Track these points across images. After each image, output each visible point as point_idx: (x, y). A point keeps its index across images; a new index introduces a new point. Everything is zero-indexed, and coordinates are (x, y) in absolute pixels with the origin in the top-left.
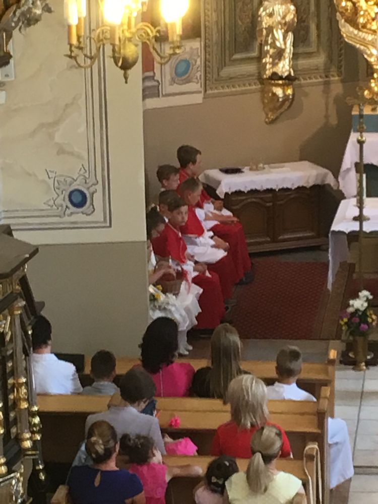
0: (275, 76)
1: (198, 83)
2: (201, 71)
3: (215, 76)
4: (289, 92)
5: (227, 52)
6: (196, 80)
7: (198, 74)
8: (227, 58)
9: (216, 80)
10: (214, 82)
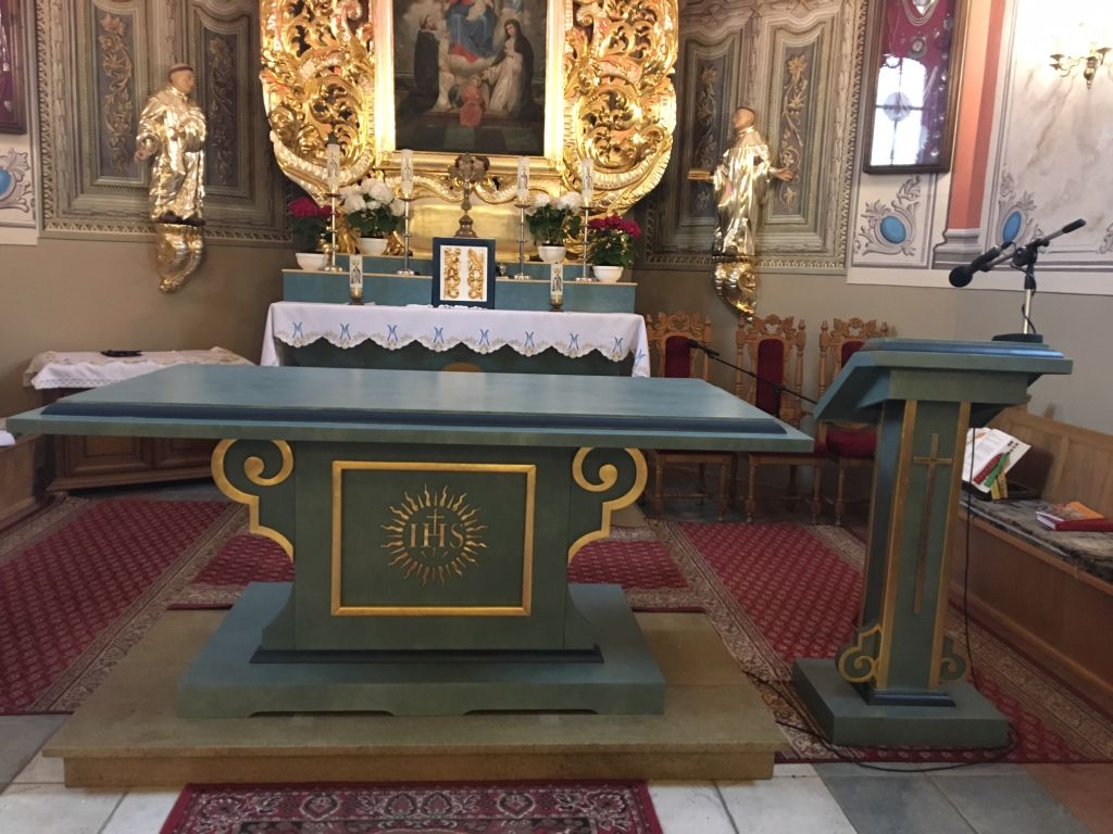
0: (171, 217)
1: (27, 212)
2: (33, 192)
3: (63, 205)
4: (197, 245)
5: (87, 171)
6: (24, 207)
7: (28, 197)
8: (87, 181)
9: (64, 213)
10: (60, 214)
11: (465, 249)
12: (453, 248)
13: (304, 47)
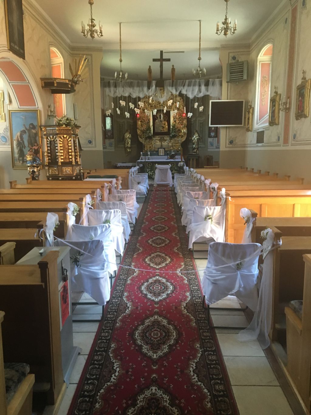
0: (127, 147)
3: (117, 146)
4: (130, 150)
7: (114, 146)
8: (119, 143)
11: (161, 149)
12: (160, 149)
13: (142, 126)
